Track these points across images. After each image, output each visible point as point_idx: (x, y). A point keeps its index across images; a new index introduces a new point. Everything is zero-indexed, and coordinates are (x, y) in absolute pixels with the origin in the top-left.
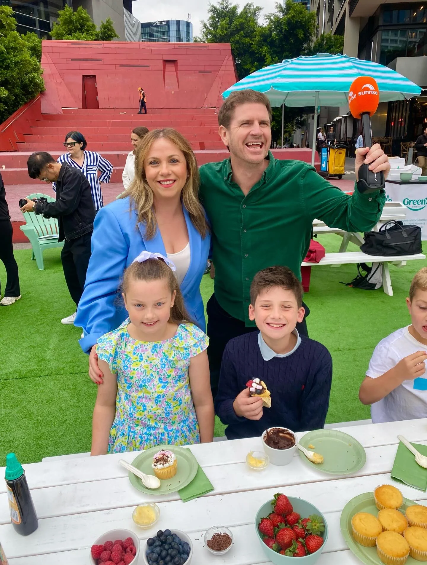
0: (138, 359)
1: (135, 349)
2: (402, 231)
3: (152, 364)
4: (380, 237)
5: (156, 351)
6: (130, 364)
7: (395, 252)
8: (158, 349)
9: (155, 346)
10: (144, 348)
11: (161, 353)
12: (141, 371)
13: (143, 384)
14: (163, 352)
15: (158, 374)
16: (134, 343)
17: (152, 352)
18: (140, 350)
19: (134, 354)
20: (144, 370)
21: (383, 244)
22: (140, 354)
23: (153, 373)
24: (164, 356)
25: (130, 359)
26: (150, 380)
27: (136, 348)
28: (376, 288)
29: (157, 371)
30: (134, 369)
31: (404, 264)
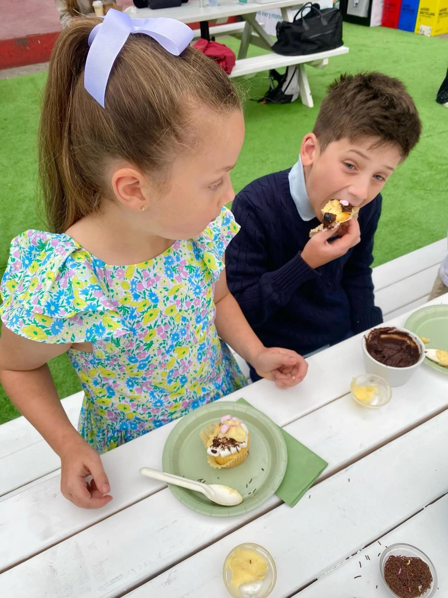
0: (150, 303)
1: (134, 286)
2: (321, 17)
3: (179, 298)
4: (296, 29)
5: (174, 269)
6: (138, 322)
7: (315, 47)
8: (175, 264)
9: (168, 262)
10: (151, 276)
11: (184, 269)
12: (165, 324)
13: (175, 343)
14: (187, 265)
15: (193, 311)
16: (123, 275)
17: (168, 276)
18: (144, 284)
19: (136, 297)
20: (168, 318)
21: (302, 38)
22: (147, 293)
23: (185, 315)
24: (191, 272)
25: (133, 312)
26: (184, 330)
27: (133, 283)
28: (293, 100)
29: (190, 307)
30: (150, 327)
31: (325, 62)
